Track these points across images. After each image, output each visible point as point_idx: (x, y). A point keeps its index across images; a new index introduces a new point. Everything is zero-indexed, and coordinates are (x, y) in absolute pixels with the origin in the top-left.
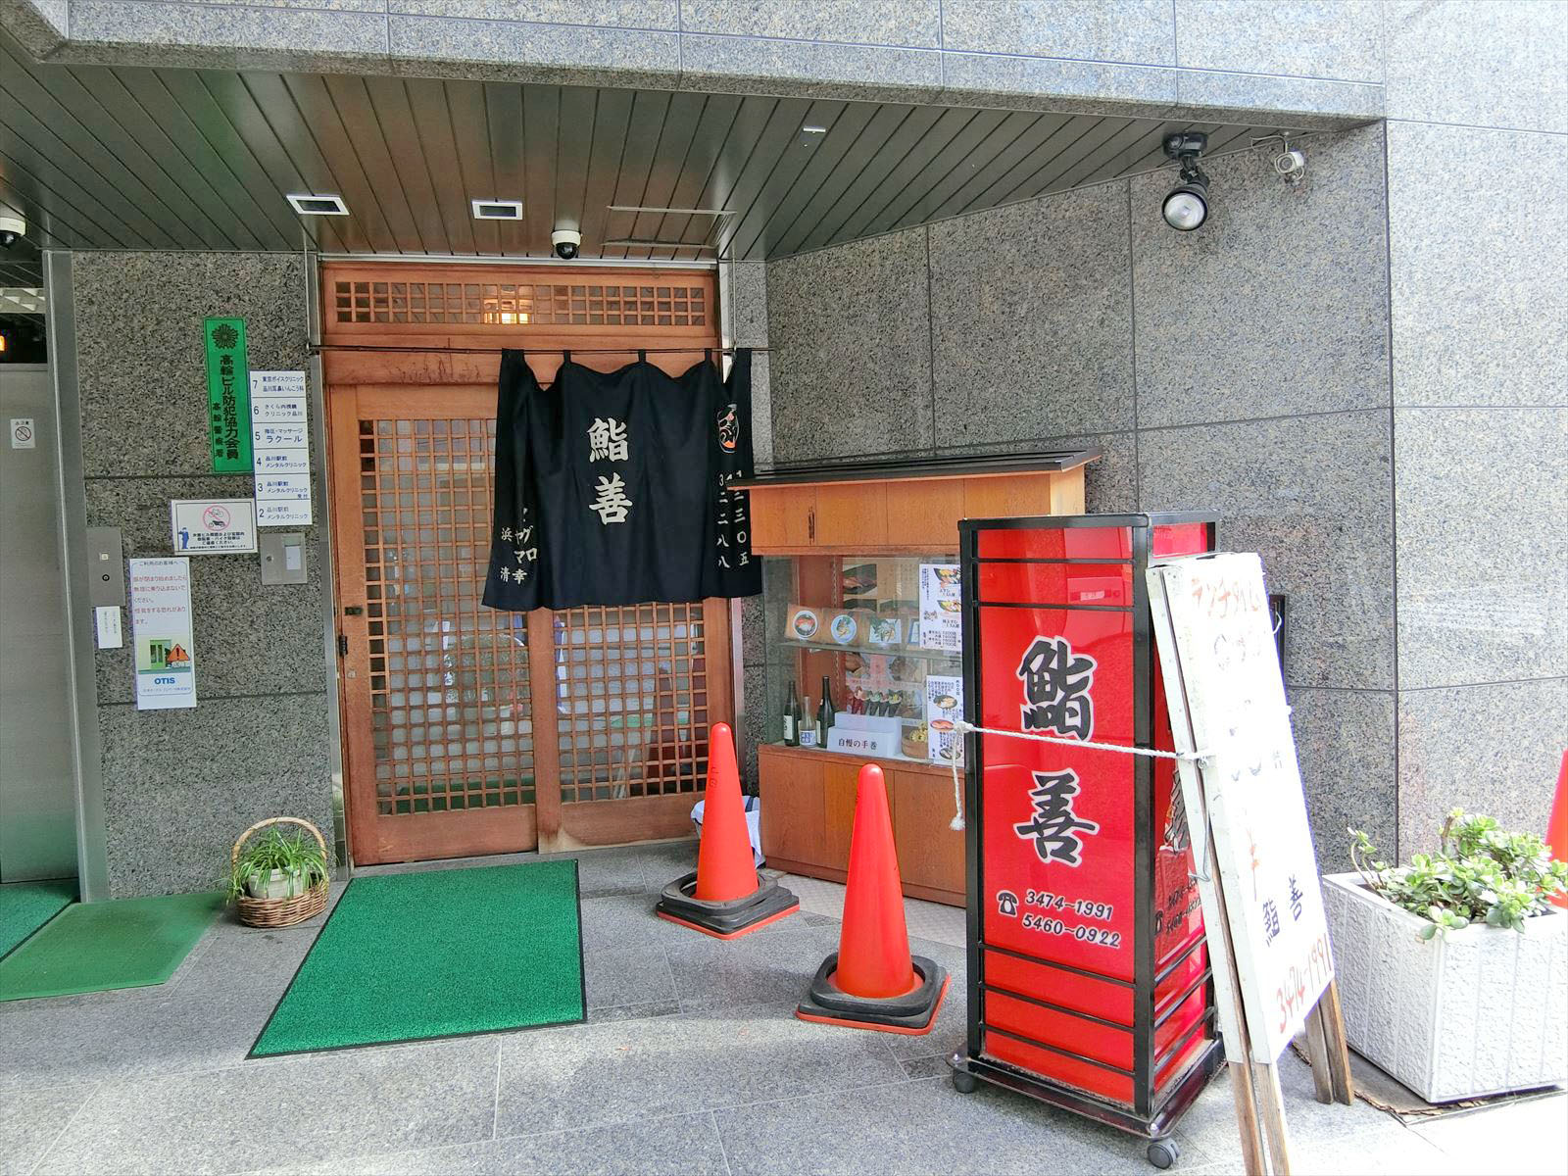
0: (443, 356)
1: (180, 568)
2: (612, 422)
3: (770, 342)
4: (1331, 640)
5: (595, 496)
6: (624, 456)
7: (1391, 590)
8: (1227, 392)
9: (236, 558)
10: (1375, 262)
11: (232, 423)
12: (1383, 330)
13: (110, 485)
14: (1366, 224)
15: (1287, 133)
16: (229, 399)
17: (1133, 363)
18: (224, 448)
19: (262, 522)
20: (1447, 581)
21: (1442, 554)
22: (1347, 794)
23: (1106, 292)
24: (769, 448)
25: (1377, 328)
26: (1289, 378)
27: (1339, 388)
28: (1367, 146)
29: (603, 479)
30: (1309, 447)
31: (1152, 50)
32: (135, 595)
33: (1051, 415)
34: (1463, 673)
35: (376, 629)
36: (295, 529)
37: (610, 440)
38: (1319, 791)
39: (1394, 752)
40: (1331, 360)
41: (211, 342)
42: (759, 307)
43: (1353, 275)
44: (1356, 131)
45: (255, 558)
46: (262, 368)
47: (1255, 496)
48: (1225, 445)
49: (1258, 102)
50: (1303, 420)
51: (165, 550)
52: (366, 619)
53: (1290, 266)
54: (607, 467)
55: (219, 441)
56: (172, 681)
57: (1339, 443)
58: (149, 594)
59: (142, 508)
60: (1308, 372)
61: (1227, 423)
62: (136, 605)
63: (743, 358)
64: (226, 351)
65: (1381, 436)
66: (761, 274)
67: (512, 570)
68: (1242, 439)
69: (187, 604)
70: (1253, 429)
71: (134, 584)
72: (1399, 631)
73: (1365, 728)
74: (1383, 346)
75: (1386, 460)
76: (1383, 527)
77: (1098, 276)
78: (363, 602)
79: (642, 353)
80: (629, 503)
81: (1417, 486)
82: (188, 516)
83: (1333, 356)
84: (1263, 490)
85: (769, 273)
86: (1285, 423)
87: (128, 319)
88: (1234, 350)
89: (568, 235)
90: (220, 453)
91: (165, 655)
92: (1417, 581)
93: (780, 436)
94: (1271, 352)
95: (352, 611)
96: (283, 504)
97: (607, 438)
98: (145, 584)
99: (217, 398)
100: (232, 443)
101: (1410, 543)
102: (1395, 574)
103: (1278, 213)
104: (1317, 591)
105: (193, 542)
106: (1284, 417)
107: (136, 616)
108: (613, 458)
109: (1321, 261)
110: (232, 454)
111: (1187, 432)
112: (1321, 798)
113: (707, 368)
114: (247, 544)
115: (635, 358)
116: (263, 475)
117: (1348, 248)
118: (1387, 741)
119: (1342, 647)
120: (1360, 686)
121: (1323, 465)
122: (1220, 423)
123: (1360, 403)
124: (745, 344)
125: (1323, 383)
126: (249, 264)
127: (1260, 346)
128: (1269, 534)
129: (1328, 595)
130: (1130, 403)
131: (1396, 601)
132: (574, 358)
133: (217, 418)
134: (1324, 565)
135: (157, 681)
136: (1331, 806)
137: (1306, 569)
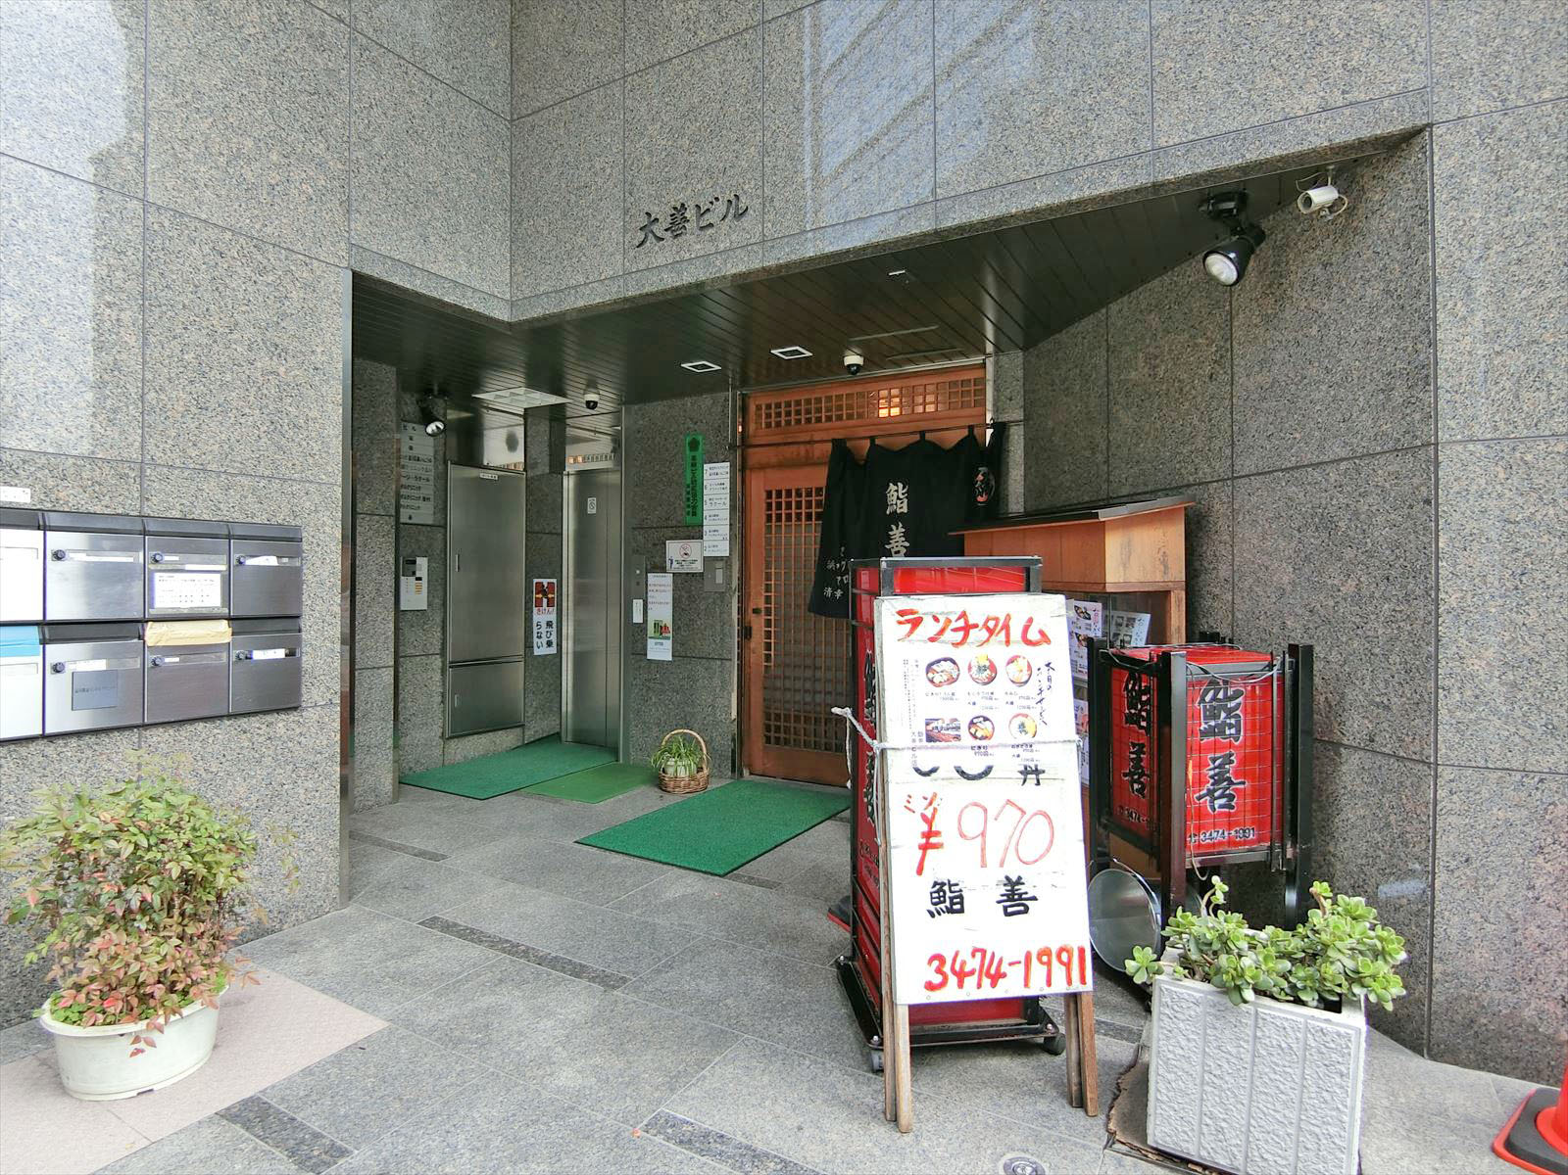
0: (808, 446)
1: (668, 579)
2: (900, 485)
3: (1025, 415)
4: (1378, 699)
5: (889, 538)
6: (905, 510)
7: (1432, 649)
8: (1297, 435)
9: (693, 574)
10: (1420, 284)
11: (694, 495)
12: (1428, 358)
13: (642, 532)
14: (1412, 244)
15: (1331, 167)
16: (694, 481)
17: (1232, 413)
18: (690, 509)
19: (706, 554)
20: (1527, 644)
21: (1517, 612)
22: (1387, 871)
23: (1214, 349)
24: (1021, 500)
25: (1422, 356)
26: (1347, 418)
27: (1389, 425)
28: (1413, 159)
29: (894, 527)
30: (1362, 490)
31: (1127, 142)
32: (649, 594)
33: (1178, 466)
34: (1552, 759)
35: (768, 623)
36: (721, 559)
37: (898, 498)
38: (1364, 862)
39: (1431, 833)
40: (1381, 396)
41: (688, 448)
42: (1018, 387)
43: (1401, 302)
44: (1404, 146)
45: (701, 574)
46: (710, 462)
47: (1318, 542)
48: (1296, 490)
49: (1248, 156)
50: (1357, 461)
51: (663, 570)
52: (763, 617)
53: (1348, 301)
54: (896, 518)
55: (688, 506)
56: (662, 644)
57: (1387, 485)
58: (656, 594)
59: (654, 545)
60: (1362, 411)
61: (1298, 468)
62: (649, 600)
63: (1001, 429)
64: (693, 454)
65: (1425, 476)
66: (1020, 360)
67: (835, 590)
68: (1309, 484)
69: (670, 599)
70: (1317, 474)
71: (649, 588)
72: (1441, 696)
73: (1405, 801)
74: (1427, 376)
75: (1428, 502)
76: (1426, 578)
77: (1209, 334)
78: (762, 605)
79: (922, 433)
80: (907, 544)
81: (1475, 531)
82: (674, 549)
83: (1383, 391)
84: (1324, 535)
85: (1026, 362)
86: (1343, 466)
87: (654, 438)
88: (1303, 394)
89: (853, 359)
90: (688, 513)
91: (660, 629)
92: (1471, 641)
93: (1029, 490)
94: (1332, 393)
95: (756, 611)
96: (715, 543)
97: (897, 497)
98: (655, 588)
99: (689, 482)
100: (694, 507)
101: (1462, 598)
102: (1437, 631)
103: (1339, 247)
104: (1367, 645)
105: (675, 564)
106: (1342, 460)
107: (649, 606)
108: (899, 511)
109: (1374, 291)
110: (694, 514)
111: (1268, 478)
112: (1365, 869)
113: (971, 440)
114: (698, 567)
115: (917, 437)
116: (708, 526)
117: (1397, 274)
118: (1425, 819)
119: (1387, 708)
120: (1402, 754)
121: (1374, 509)
122: (1292, 469)
123: (1406, 441)
124: (1004, 418)
125: (1375, 421)
126: (706, 401)
127: (1324, 388)
128: (1329, 582)
129: (1377, 651)
130: (1228, 452)
131: (1438, 662)
132: (877, 442)
133: (688, 493)
134: (1373, 617)
135: (656, 644)
136: (1373, 880)
137: (1358, 620)
